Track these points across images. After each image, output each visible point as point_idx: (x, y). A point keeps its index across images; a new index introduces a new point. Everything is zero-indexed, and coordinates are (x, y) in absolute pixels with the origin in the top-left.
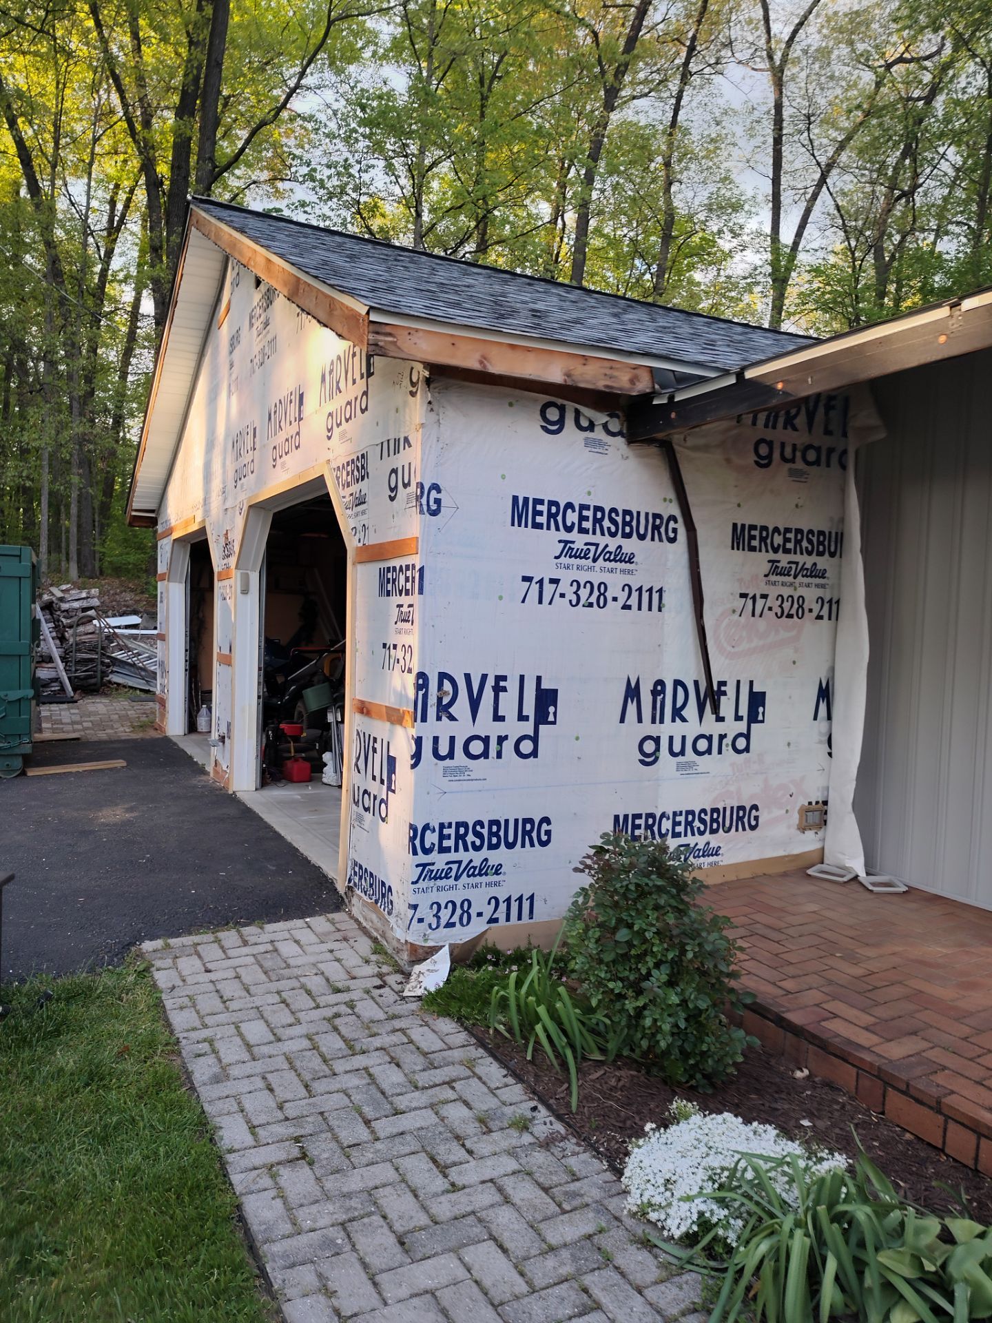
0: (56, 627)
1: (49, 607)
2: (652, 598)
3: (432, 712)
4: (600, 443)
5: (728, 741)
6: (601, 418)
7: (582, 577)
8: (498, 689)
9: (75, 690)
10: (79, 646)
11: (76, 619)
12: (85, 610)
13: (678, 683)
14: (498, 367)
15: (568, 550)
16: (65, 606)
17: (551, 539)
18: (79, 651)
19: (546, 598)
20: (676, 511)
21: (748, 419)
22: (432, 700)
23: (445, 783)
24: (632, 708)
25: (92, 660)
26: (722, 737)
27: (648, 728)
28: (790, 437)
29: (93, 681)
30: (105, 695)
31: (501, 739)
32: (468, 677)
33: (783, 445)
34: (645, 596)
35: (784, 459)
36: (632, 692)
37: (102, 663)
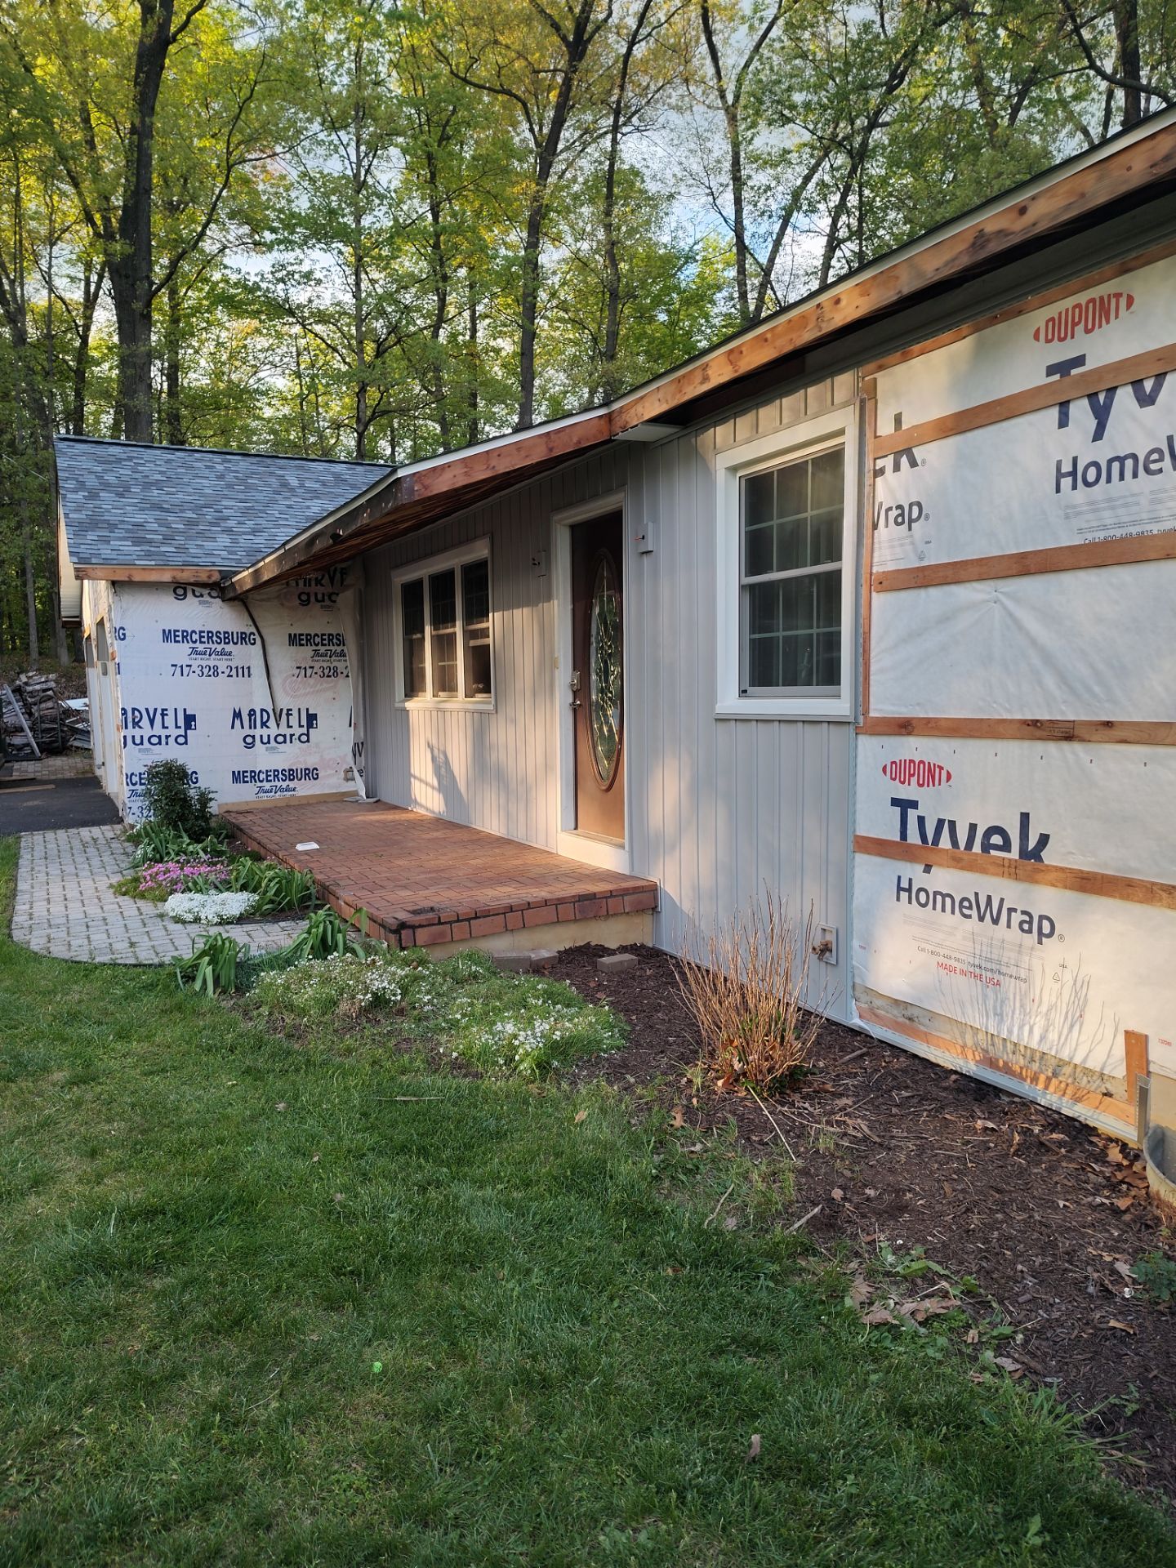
0: (25, 705)
1: (18, 691)
2: (245, 672)
3: (130, 725)
4: (207, 602)
5: (296, 736)
6: (206, 592)
7: (204, 663)
8: (163, 715)
9: (41, 752)
10: (42, 719)
11: (38, 698)
12: (45, 691)
13: (262, 710)
14: (137, 578)
15: (194, 651)
16: (29, 689)
17: (185, 648)
18: (43, 722)
19: (185, 673)
20: (255, 631)
21: (293, 583)
22: (130, 720)
23: (140, 755)
24: (238, 722)
25: (54, 729)
26: (292, 736)
27: (247, 731)
28: (320, 590)
29: (56, 745)
30: (67, 755)
31: (167, 737)
32: (147, 710)
33: (316, 594)
34: (240, 671)
35: (317, 600)
36: (237, 715)
37: (62, 731)
